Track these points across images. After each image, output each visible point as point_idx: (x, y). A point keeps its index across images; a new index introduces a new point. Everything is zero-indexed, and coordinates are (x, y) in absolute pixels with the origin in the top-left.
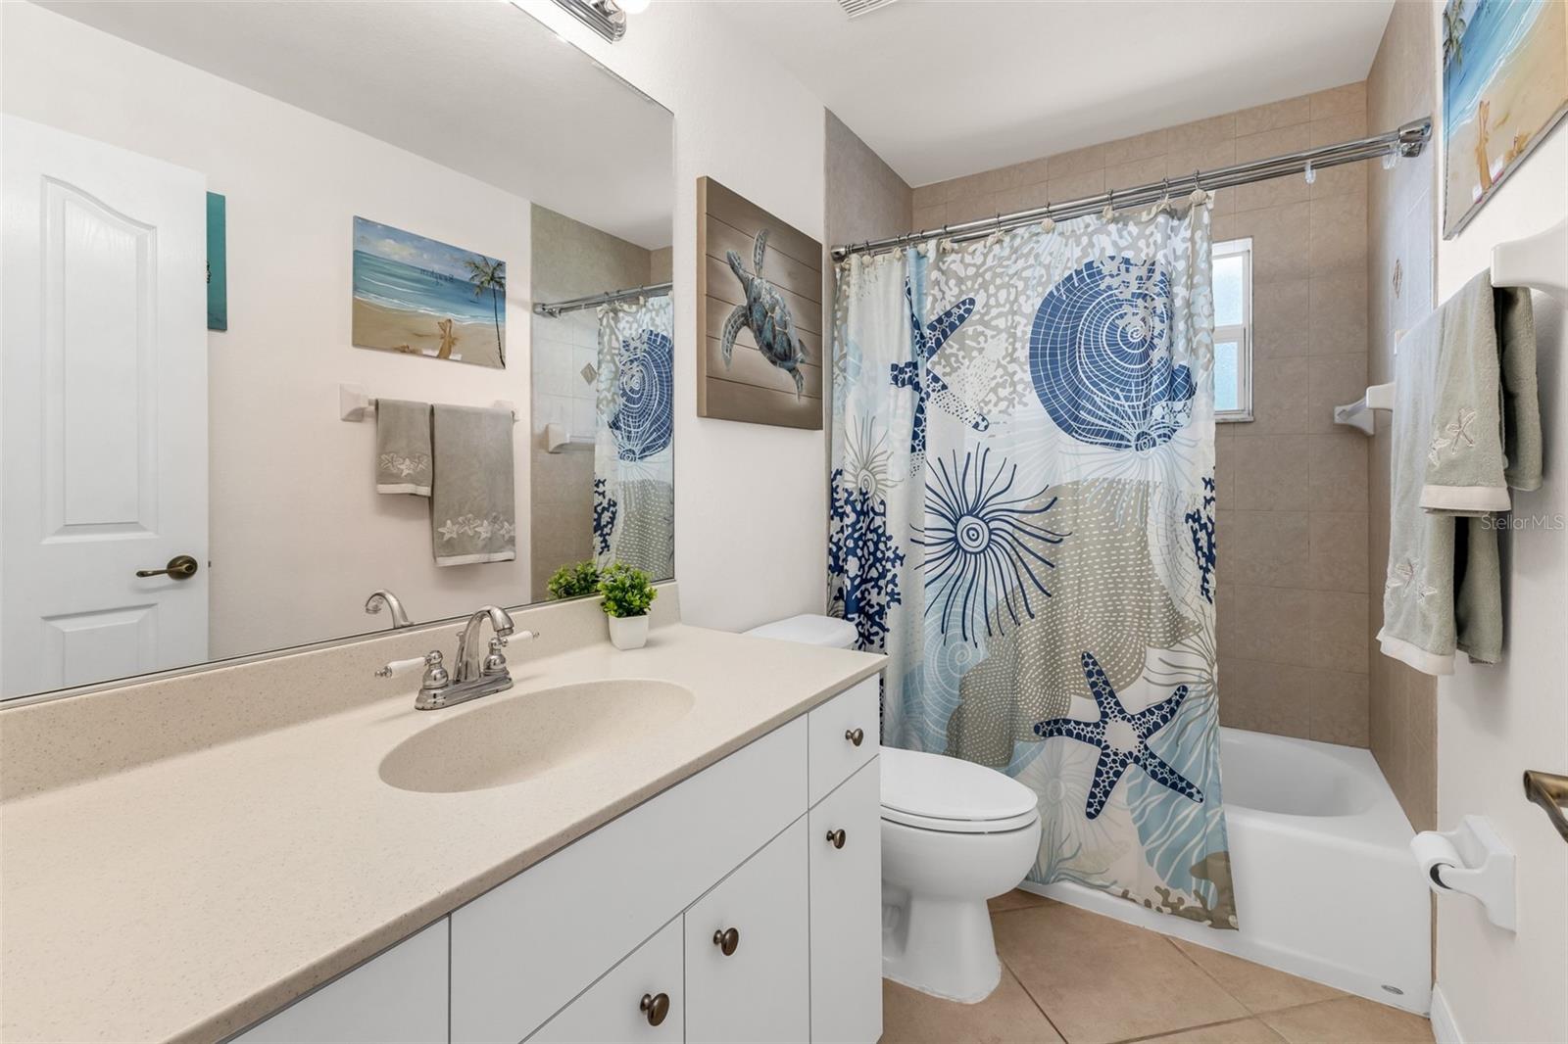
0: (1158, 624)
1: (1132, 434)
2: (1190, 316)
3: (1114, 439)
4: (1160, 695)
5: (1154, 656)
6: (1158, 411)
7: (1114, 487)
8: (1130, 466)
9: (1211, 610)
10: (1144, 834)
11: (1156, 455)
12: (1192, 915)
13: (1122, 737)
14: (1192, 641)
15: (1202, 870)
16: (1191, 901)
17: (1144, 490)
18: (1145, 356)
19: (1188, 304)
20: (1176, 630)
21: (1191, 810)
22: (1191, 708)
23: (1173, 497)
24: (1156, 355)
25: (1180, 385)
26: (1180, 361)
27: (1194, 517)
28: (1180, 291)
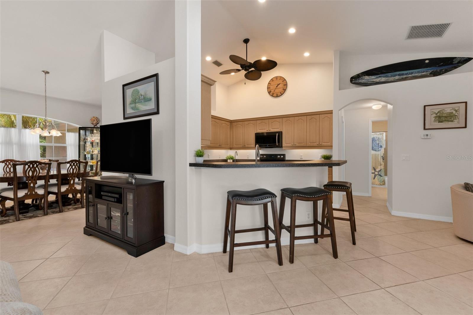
0: (379, 165)
1: (377, 150)
2: (382, 142)
3: (376, 151)
4: (380, 169)
5: (379, 167)
6: (380, 149)
7: (376, 154)
8: (377, 153)
9: (384, 163)
10: (378, 180)
11: (379, 152)
12: (382, 185)
13: (376, 173)
14: (382, 166)
15: (383, 181)
16: (382, 184)
17: (378, 154)
18: (378, 144)
19: (382, 141)
20: (381, 165)
21: (382, 178)
22: (382, 170)
23: (381, 155)
24: (379, 144)
25: (381, 147)
26: (381, 145)
27: (382, 156)
28: (381, 140)
